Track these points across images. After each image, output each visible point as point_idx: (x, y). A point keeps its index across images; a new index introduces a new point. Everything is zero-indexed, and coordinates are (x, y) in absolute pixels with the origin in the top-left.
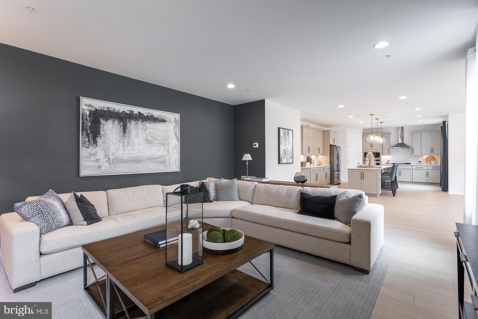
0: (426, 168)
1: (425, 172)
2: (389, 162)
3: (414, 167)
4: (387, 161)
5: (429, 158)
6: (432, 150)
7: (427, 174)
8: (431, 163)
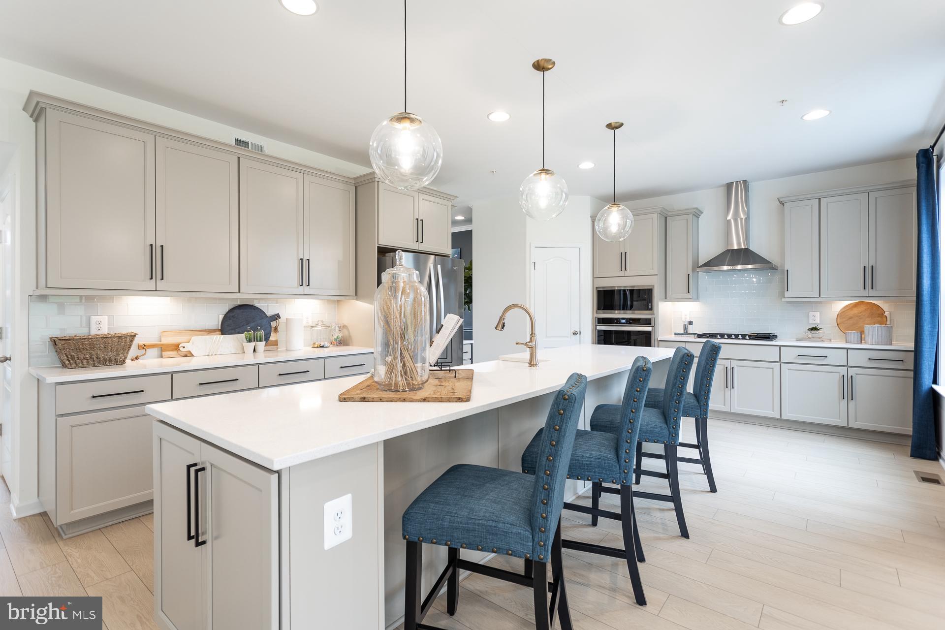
0: (838, 357)
1: (836, 378)
2: (691, 329)
3: (788, 355)
4: (685, 326)
5: (856, 311)
6: (869, 277)
7: (848, 389)
8: (862, 333)
